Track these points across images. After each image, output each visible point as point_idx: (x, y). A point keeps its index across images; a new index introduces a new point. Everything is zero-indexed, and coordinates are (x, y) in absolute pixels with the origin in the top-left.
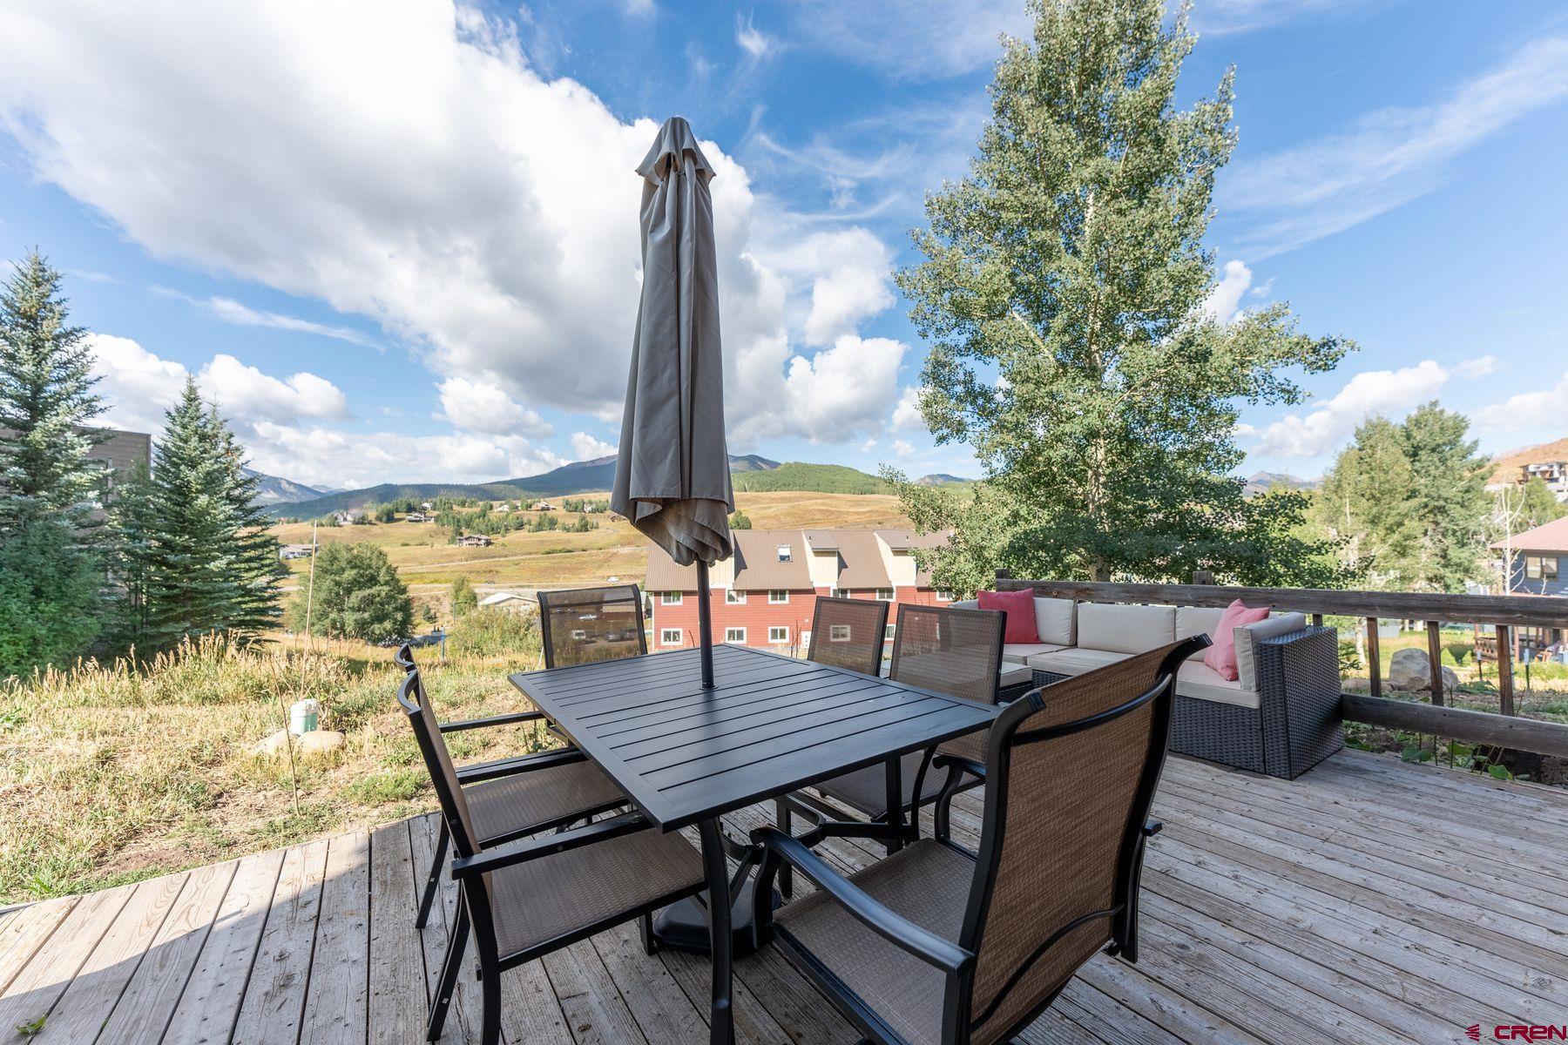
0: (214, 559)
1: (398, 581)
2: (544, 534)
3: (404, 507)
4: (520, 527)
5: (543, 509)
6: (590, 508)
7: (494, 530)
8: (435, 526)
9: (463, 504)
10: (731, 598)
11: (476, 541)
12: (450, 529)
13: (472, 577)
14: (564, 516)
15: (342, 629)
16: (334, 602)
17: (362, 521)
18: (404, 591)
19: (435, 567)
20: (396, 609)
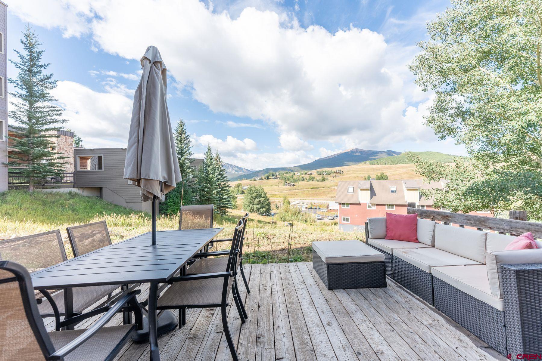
0: (214, 190)
1: (267, 197)
2: (311, 182)
3: (271, 175)
4: (303, 180)
5: (310, 174)
6: (325, 173)
7: (296, 181)
8: (279, 180)
9: (287, 173)
10: (369, 207)
11: (290, 185)
12: (283, 181)
13: (289, 196)
14: (317, 176)
15: (253, 210)
16: (252, 202)
17: (261, 179)
18: (268, 200)
19: (279, 193)
20: (266, 205)
